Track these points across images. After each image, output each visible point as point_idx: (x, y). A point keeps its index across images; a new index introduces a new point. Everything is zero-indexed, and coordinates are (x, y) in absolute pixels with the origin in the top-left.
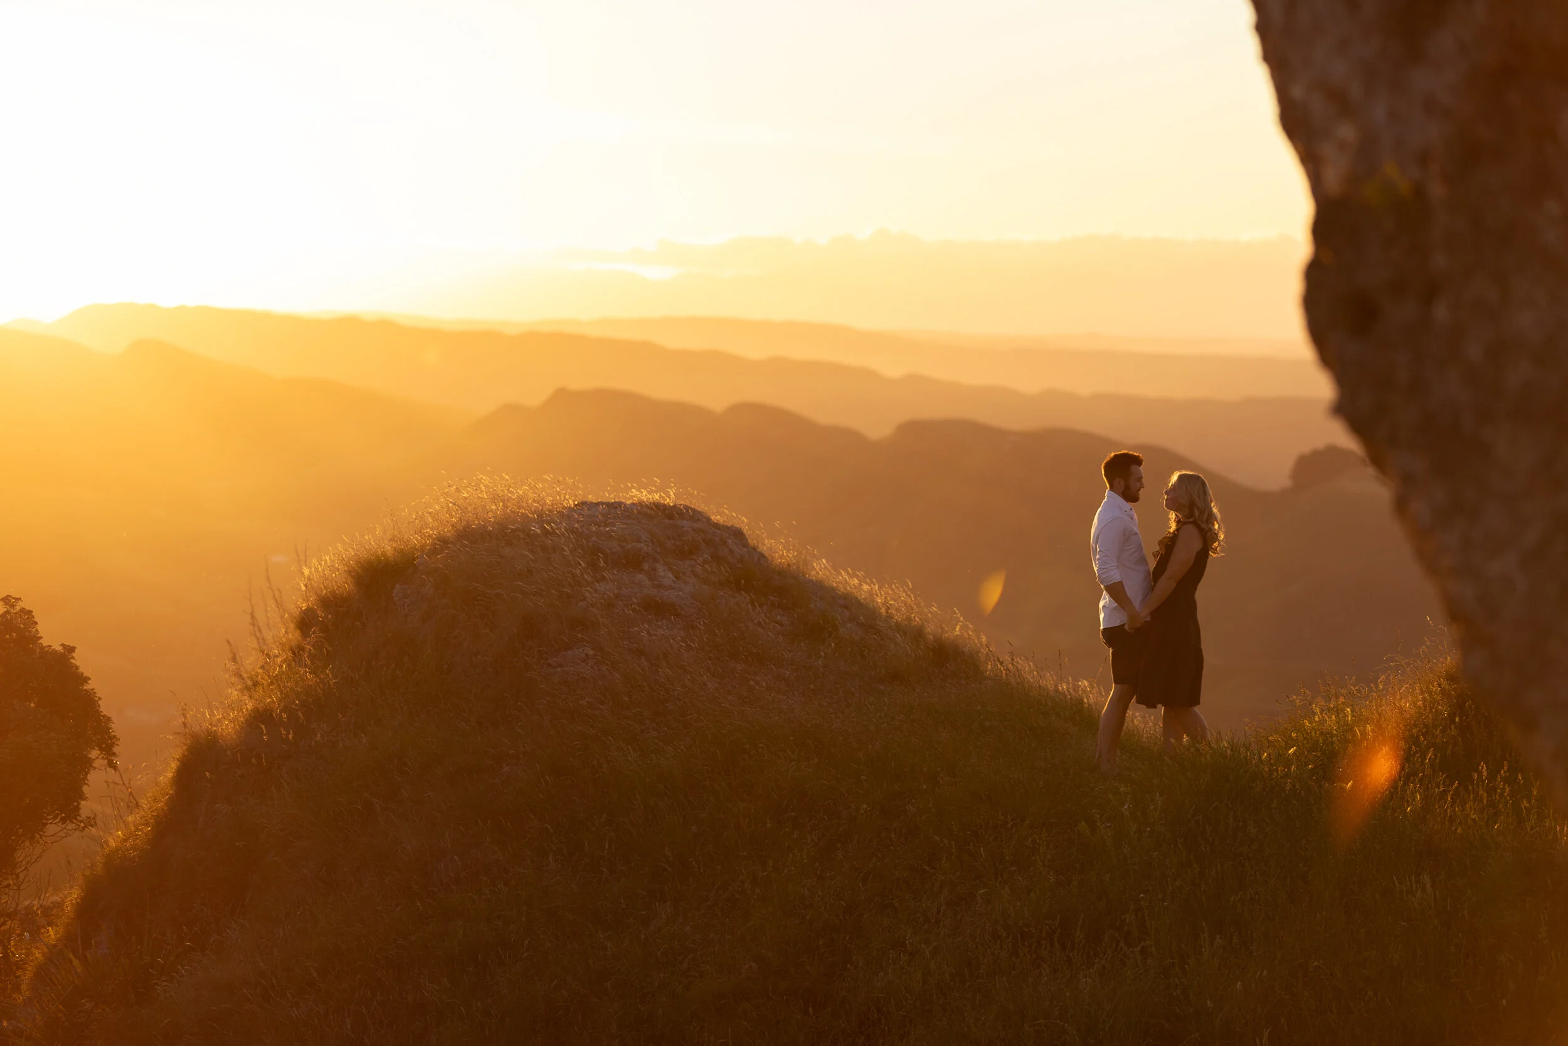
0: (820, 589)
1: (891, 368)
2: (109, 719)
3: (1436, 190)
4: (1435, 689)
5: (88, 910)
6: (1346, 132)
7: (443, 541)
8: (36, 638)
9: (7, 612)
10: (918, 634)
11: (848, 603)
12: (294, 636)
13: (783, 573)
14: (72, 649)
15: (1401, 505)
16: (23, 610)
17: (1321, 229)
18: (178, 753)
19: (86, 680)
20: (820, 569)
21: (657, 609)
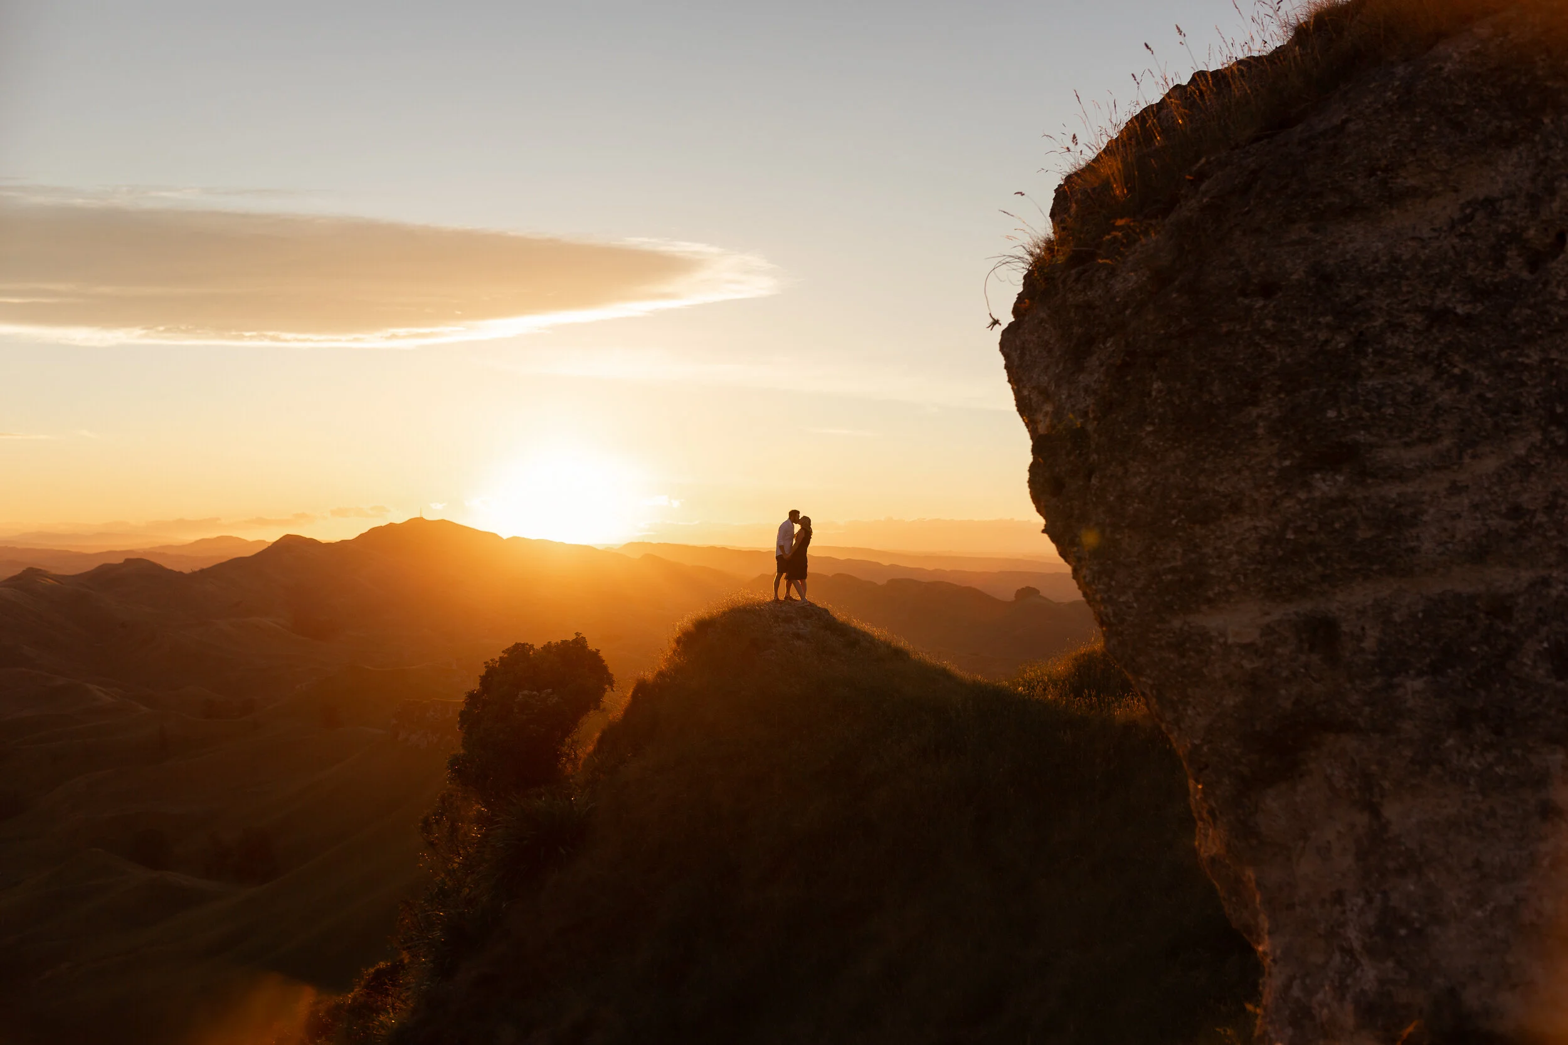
0: (855, 631)
1: (886, 562)
2: (612, 675)
3: (1090, 428)
4: (1070, 664)
5: (601, 741)
6: (1048, 408)
7: (724, 613)
8: (586, 647)
9: (577, 638)
10: (888, 646)
11: (865, 634)
12: (674, 645)
13: (842, 624)
14: (599, 651)
15: (1075, 571)
16: (582, 637)
17: (1035, 450)
18: (635, 685)
19: (604, 661)
20: (856, 623)
21: (798, 636)
